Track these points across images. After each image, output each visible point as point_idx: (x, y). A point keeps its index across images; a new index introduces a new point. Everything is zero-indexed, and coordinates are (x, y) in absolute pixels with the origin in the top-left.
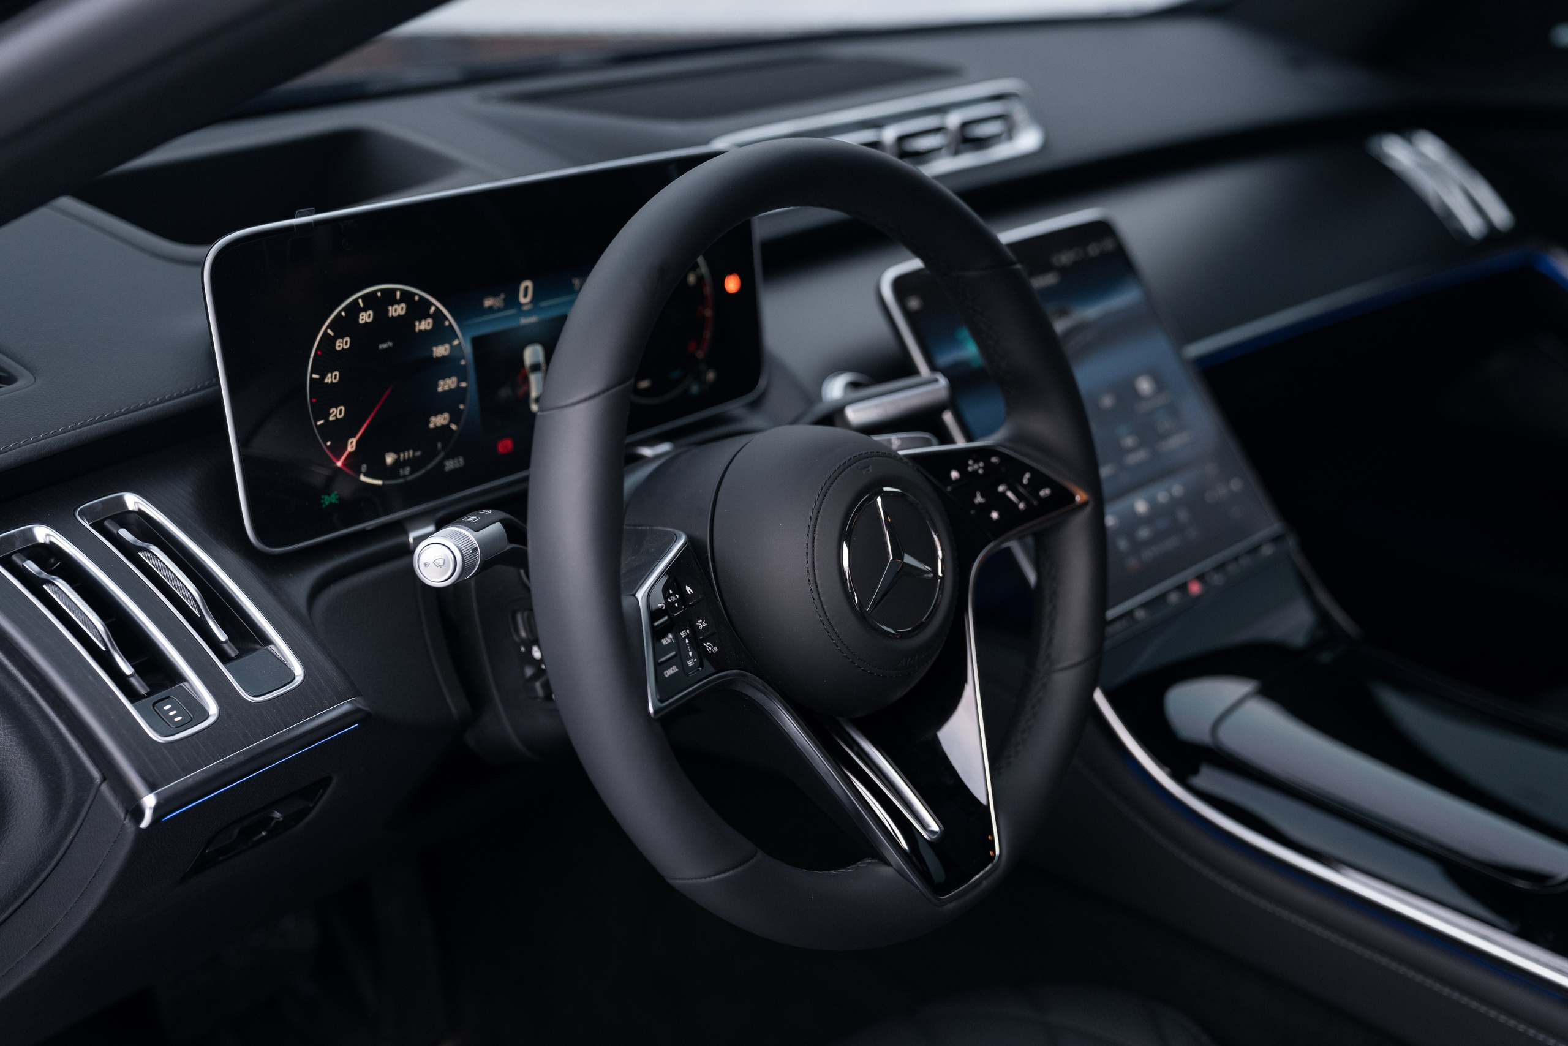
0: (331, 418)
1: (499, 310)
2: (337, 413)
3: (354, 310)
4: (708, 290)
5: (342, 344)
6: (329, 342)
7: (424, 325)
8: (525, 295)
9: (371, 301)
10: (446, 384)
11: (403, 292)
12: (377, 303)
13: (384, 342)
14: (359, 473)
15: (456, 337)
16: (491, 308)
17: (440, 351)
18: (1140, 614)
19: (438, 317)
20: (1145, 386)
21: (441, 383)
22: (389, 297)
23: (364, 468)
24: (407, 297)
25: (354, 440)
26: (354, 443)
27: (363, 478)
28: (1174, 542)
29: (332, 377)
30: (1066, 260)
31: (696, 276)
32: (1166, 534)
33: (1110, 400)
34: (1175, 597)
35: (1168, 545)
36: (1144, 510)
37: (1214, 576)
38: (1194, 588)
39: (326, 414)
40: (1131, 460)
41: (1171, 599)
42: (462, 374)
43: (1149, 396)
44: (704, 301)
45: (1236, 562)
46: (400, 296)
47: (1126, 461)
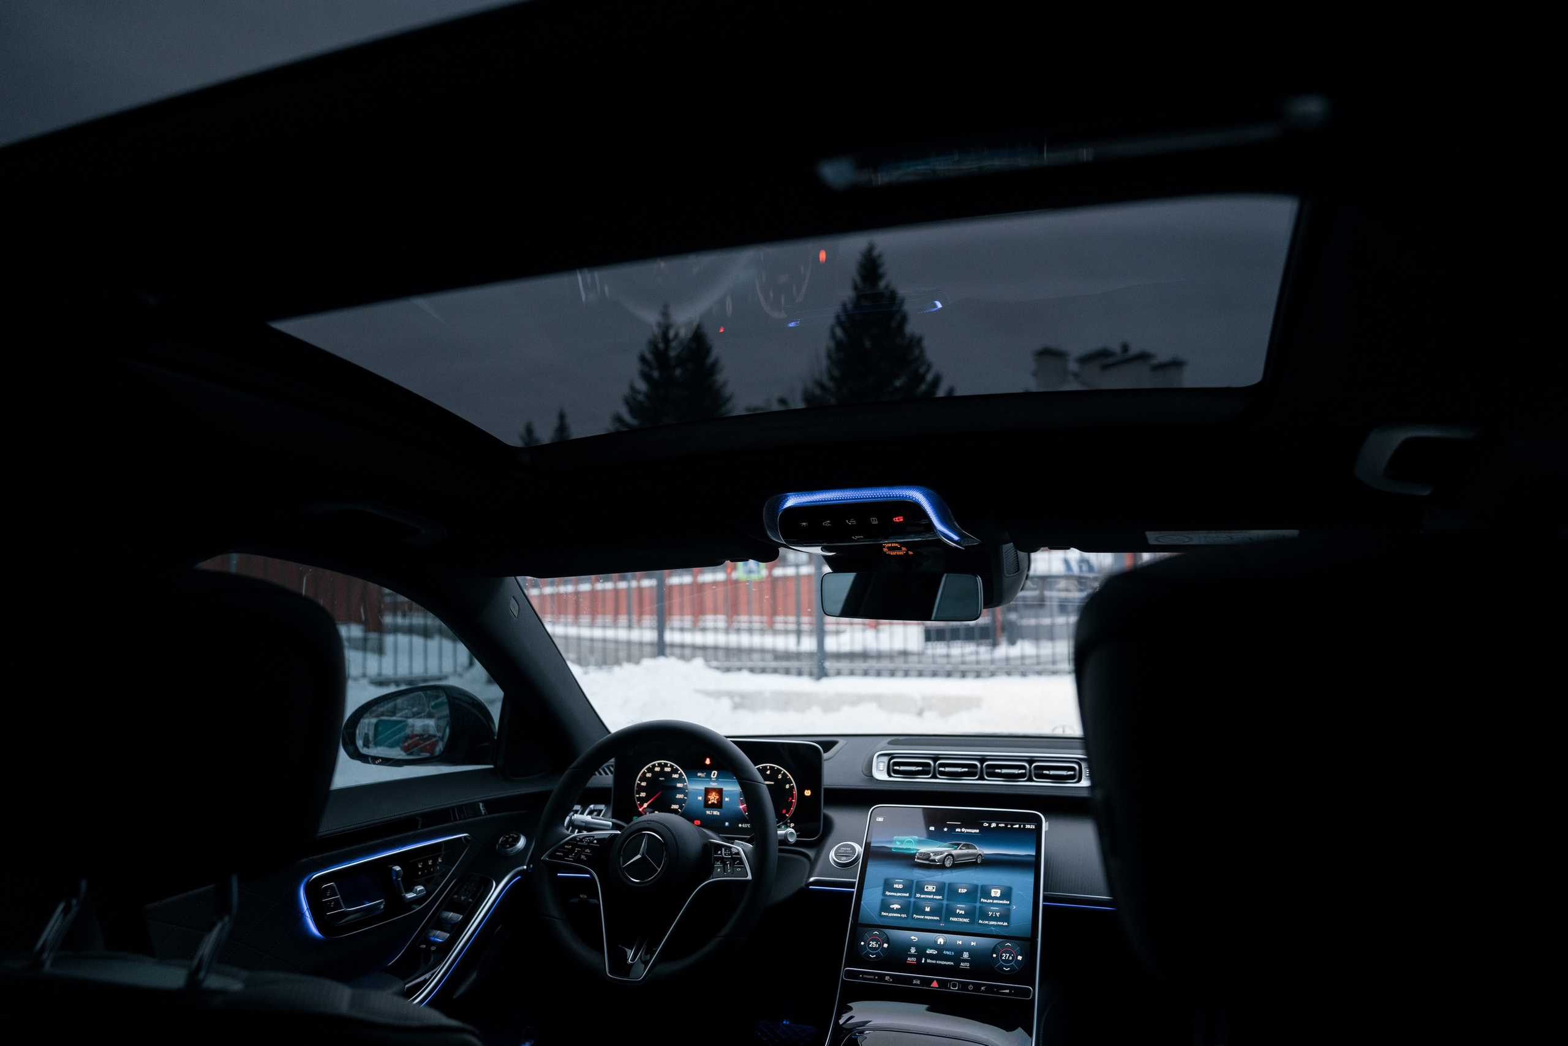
0: (641, 795)
1: (703, 778)
2: (643, 794)
3: (654, 766)
4: (795, 792)
5: (649, 775)
6: (644, 773)
7: (676, 776)
8: (714, 775)
9: (660, 765)
10: (679, 796)
11: (671, 765)
12: (662, 766)
13: (661, 777)
15: (686, 782)
17: (679, 785)
18: (887, 978)
19: (681, 775)
20: (996, 893)
21: (678, 795)
22: (666, 765)
24: (671, 766)
25: (647, 804)
28: (948, 963)
29: (644, 784)
30: (994, 825)
31: (790, 786)
32: (947, 958)
33: (965, 890)
34: (918, 982)
35: (943, 963)
36: (942, 943)
37: (954, 986)
38: (935, 984)
39: (639, 794)
40: (955, 919)
41: (914, 982)
42: (686, 794)
43: (995, 898)
44: (792, 796)
45: (977, 987)
46: (669, 765)
47: (951, 919)
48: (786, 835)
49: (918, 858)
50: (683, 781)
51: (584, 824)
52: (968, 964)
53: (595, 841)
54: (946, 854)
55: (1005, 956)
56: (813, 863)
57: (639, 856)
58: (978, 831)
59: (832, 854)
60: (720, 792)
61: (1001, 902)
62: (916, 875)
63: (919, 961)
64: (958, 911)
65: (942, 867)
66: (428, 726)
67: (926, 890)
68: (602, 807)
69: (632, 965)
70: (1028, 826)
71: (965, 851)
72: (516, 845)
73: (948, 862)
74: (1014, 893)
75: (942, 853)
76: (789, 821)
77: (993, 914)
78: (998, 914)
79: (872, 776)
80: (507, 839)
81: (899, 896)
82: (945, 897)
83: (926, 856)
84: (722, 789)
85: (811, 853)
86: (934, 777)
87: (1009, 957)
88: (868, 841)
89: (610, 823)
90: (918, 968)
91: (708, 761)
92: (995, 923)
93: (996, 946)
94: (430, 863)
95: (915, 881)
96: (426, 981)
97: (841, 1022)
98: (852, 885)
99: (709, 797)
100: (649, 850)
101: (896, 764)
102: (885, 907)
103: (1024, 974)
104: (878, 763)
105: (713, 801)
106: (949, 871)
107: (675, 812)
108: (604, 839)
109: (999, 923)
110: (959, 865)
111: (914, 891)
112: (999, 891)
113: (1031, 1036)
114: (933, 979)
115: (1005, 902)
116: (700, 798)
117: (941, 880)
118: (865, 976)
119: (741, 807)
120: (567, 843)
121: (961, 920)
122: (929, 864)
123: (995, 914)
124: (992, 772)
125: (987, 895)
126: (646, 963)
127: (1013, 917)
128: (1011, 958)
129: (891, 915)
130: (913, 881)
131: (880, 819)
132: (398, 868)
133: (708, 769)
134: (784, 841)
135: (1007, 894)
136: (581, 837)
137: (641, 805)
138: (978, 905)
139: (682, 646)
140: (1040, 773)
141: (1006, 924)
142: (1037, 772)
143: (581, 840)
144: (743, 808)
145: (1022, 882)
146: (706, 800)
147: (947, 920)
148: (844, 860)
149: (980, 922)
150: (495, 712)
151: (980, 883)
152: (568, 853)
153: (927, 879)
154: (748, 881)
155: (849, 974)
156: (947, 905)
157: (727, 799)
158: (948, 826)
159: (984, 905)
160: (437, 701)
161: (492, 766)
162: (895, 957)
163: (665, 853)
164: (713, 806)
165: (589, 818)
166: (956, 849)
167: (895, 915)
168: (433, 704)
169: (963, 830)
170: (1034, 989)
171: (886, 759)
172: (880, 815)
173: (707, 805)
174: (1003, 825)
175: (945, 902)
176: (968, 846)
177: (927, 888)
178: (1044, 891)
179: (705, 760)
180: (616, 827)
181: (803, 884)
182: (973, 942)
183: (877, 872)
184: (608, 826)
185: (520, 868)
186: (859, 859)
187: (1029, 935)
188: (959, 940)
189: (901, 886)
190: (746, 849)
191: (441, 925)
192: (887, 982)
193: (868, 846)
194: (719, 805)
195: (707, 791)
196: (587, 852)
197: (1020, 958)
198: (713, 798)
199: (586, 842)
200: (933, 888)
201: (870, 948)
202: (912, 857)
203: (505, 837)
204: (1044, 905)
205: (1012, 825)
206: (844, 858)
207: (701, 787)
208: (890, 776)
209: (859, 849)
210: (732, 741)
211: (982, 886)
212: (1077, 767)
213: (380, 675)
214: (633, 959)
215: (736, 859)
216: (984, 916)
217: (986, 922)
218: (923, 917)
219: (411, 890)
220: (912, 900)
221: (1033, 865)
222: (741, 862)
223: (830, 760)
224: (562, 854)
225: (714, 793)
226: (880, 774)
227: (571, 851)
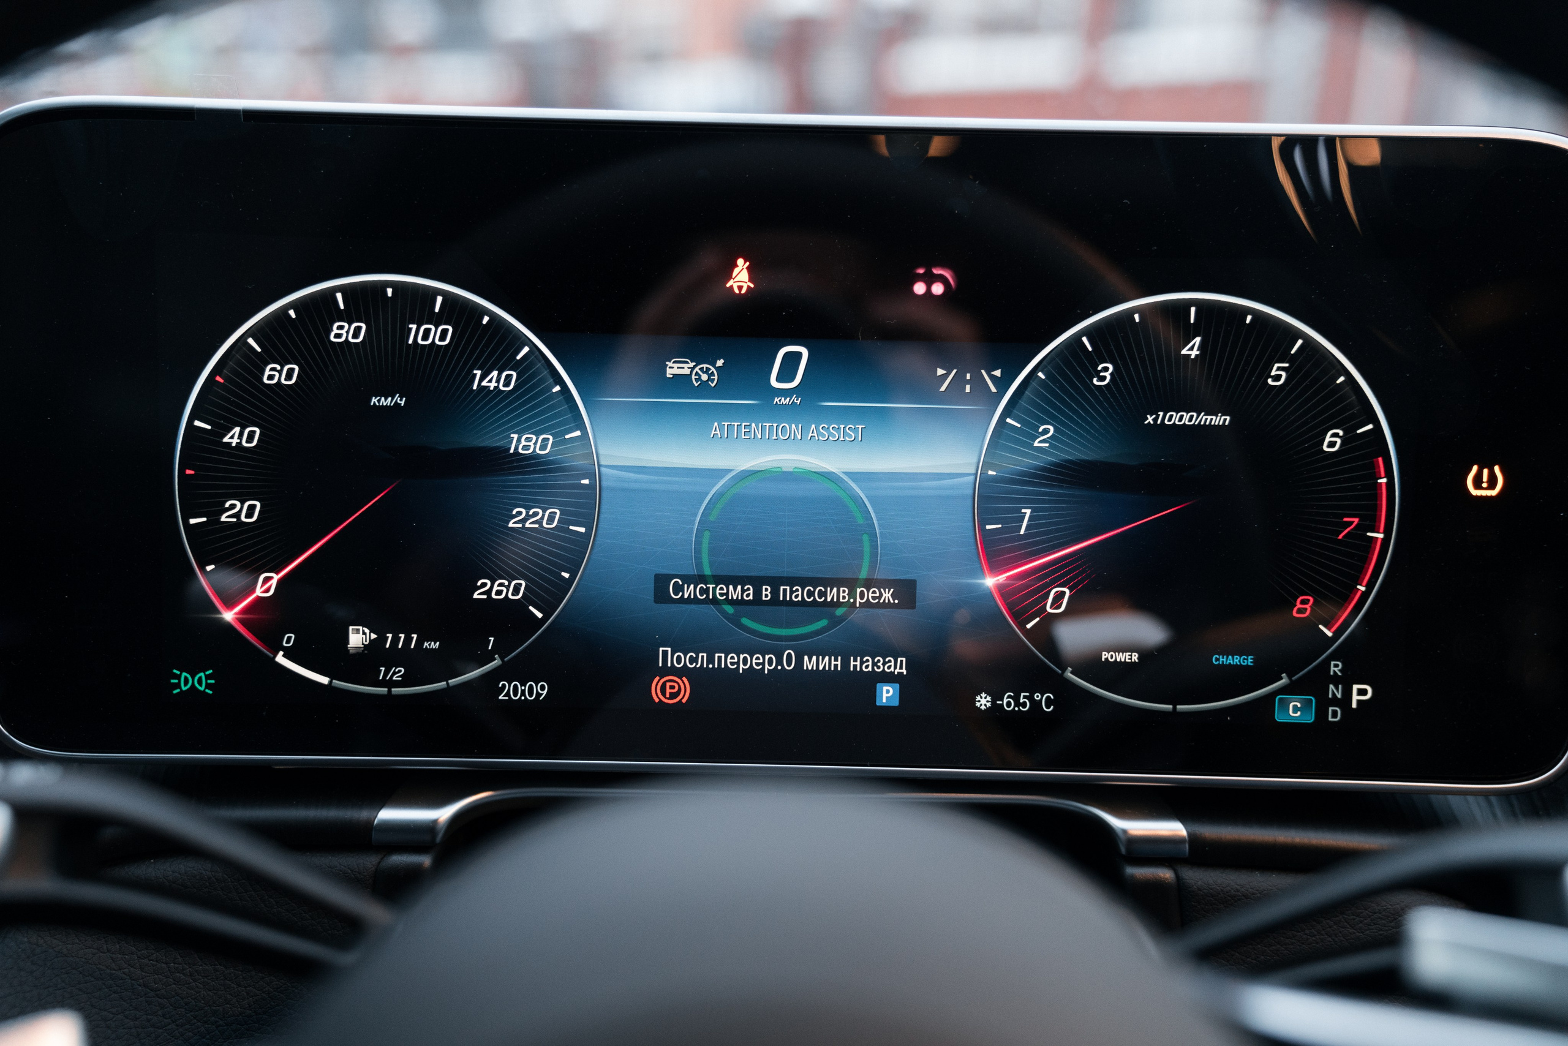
1: (704, 389)
5: (274, 374)
6: (246, 364)
7: (496, 381)
8: (786, 374)
14: (277, 647)
16: (682, 380)
19: (533, 366)
23: (289, 639)
24: (455, 310)
25: (276, 577)
26: (274, 583)
27: (280, 658)
76: (1336, 668)
119: (990, 582)
144: (1000, 588)
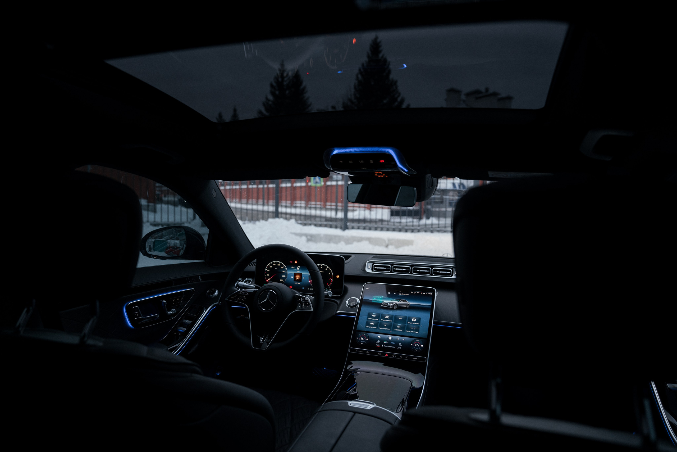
1: (294, 269)
2: (268, 275)
3: (273, 263)
4: (332, 276)
5: (271, 267)
6: (269, 266)
7: (282, 268)
8: (298, 268)
9: (275, 263)
10: (284, 276)
13: (276, 268)
17: (284, 271)
18: (367, 352)
19: (284, 267)
20: (414, 320)
22: (278, 263)
24: (280, 263)
28: (393, 347)
29: (268, 270)
30: (415, 293)
31: (330, 273)
32: (392, 345)
33: (402, 318)
34: (380, 354)
35: (390, 347)
36: (391, 339)
37: (395, 356)
38: (387, 355)
39: (267, 275)
40: (397, 330)
41: (378, 354)
42: (286, 275)
43: (414, 322)
44: (331, 278)
45: (404, 357)
46: (279, 263)
47: (395, 329)
48: (328, 293)
49: (383, 305)
50: (285, 270)
51: (243, 286)
52: (401, 348)
53: (248, 293)
54: (394, 303)
55: (416, 345)
56: (339, 306)
57: (266, 300)
58: (408, 295)
59: (347, 302)
60: (301, 275)
61: (416, 324)
62: (382, 311)
63: (381, 345)
64: (398, 327)
65: (392, 309)
66: (176, 243)
67: (385, 318)
68: (251, 279)
69: (262, 343)
70: (429, 294)
71: (402, 303)
72: (214, 294)
73: (395, 307)
74: (421, 320)
75: (393, 303)
76: (329, 288)
77: (412, 328)
78: (414, 328)
79: (365, 271)
80: (210, 291)
81: (374, 320)
82: (393, 321)
83: (386, 304)
84: (302, 274)
85: (338, 301)
86: (391, 272)
87: (418, 345)
88: (362, 297)
89: (254, 286)
90: (380, 348)
91: (296, 262)
92: (413, 332)
93: (412, 341)
94: (178, 300)
95: (381, 314)
96: (177, 347)
97: (347, 368)
98: (354, 315)
99: (296, 277)
100: (270, 297)
101: (375, 266)
102: (368, 324)
103: (423, 352)
104: (368, 265)
105: (297, 279)
106: (395, 310)
107: (282, 282)
108: (251, 293)
109: (414, 332)
110: (399, 308)
111: (380, 318)
112: (415, 319)
113: (424, 376)
114: (386, 353)
115: (418, 324)
116: (292, 277)
117: (392, 314)
118: (358, 351)
119: (309, 281)
120: (236, 293)
121: (399, 330)
122: (387, 307)
123: (413, 329)
124: (415, 271)
125: (411, 321)
126: (268, 343)
127: (421, 329)
128: (418, 346)
129: (370, 327)
130: (380, 314)
131: (368, 288)
132: (164, 301)
133: (296, 265)
134: (327, 296)
135: (418, 320)
136: (242, 291)
137: (267, 279)
138: (406, 324)
139: (286, 214)
140: (436, 272)
141: (417, 332)
142: (434, 271)
143: (242, 293)
145: (425, 316)
146: (295, 278)
147: (393, 330)
148: (352, 305)
149: (407, 331)
150: (206, 238)
151: (408, 316)
152: (236, 298)
153: (386, 313)
154: (312, 311)
155: (351, 350)
156: (393, 324)
157: (303, 278)
158: (396, 292)
159: (409, 325)
160: (180, 233)
161: (204, 261)
162: (371, 344)
163: (277, 299)
164: (297, 281)
165: (245, 284)
166: (399, 302)
167: (372, 327)
168: (178, 234)
169: (402, 294)
170: (427, 358)
171: (371, 264)
172: (367, 286)
173: (295, 280)
174: (419, 293)
175: (393, 323)
176: (404, 301)
177: (386, 317)
178: (434, 320)
179: (295, 262)
180: (256, 287)
181: (334, 314)
182: (403, 339)
183: (365, 310)
184: (253, 287)
185: (216, 303)
186: (358, 304)
187: (426, 337)
188: (398, 338)
189: (375, 316)
190: (311, 299)
191: (183, 325)
192: (367, 353)
193: (362, 300)
194: (300, 280)
195: (295, 274)
196: (244, 298)
197: (422, 346)
198: (298, 277)
199: (244, 293)
200: (388, 317)
201: (361, 340)
202: (380, 304)
203: (209, 290)
204: (433, 325)
205: (423, 293)
206: (352, 304)
207: (293, 273)
208: (373, 271)
209: (358, 300)
210: (306, 254)
211: (409, 317)
212: (451, 270)
213: (155, 221)
214: (263, 341)
215: (307, 302)
216: (409, 329)
217: (409, 331)
218: (383, 328)
219: (170, 311)
220: (379, 321)
221: (430, 309)
222: (309, 304)
223: (347, 264)
224: (233, 298)
225: (298, 275)
226: (369, 270)
227: (237, 297)
